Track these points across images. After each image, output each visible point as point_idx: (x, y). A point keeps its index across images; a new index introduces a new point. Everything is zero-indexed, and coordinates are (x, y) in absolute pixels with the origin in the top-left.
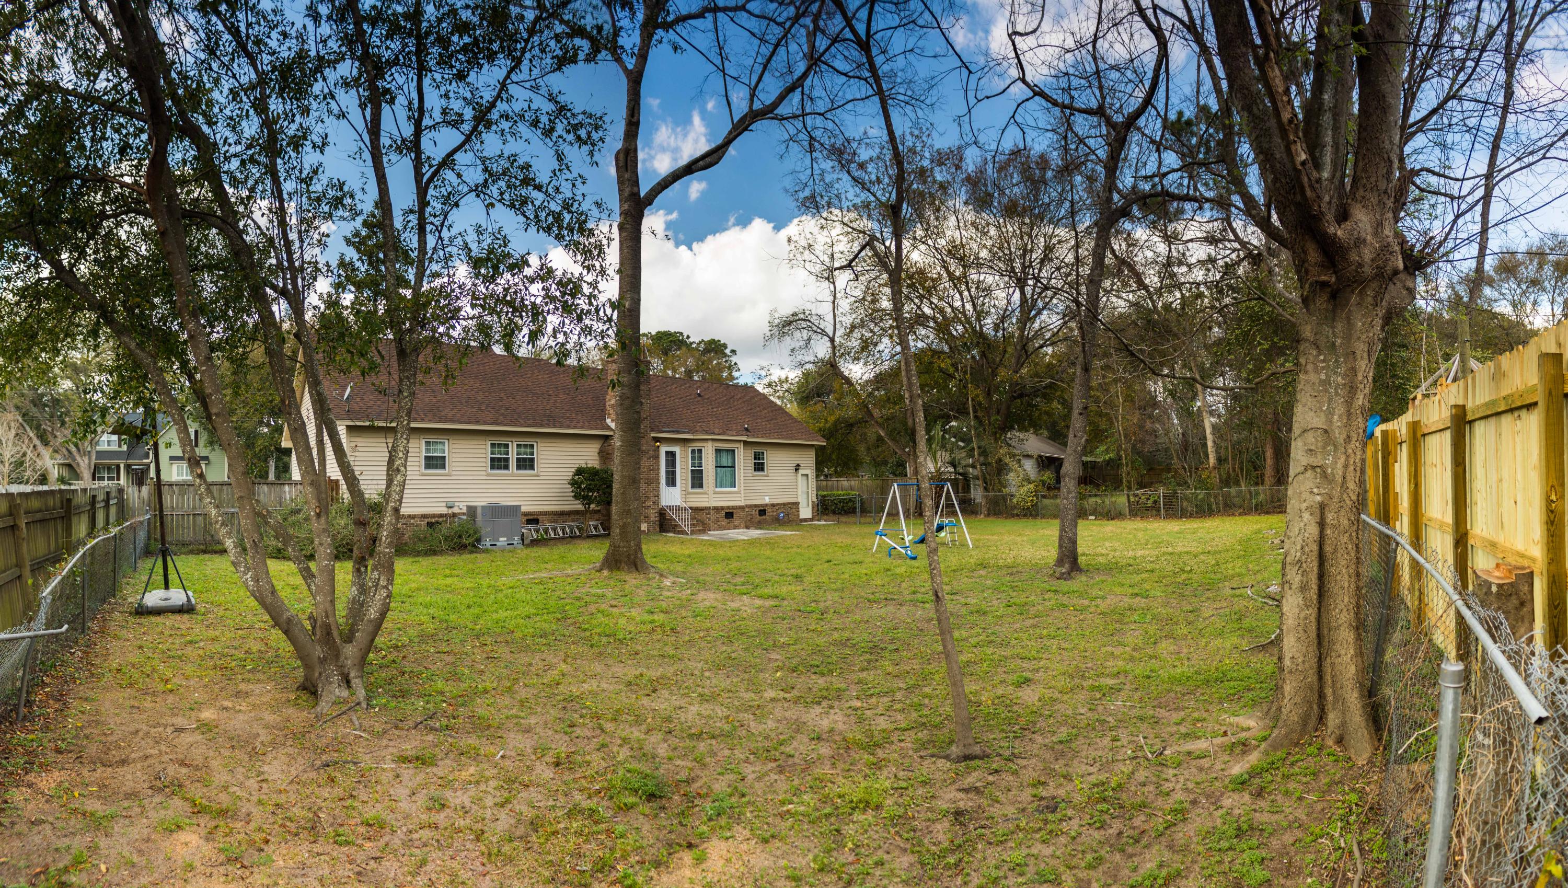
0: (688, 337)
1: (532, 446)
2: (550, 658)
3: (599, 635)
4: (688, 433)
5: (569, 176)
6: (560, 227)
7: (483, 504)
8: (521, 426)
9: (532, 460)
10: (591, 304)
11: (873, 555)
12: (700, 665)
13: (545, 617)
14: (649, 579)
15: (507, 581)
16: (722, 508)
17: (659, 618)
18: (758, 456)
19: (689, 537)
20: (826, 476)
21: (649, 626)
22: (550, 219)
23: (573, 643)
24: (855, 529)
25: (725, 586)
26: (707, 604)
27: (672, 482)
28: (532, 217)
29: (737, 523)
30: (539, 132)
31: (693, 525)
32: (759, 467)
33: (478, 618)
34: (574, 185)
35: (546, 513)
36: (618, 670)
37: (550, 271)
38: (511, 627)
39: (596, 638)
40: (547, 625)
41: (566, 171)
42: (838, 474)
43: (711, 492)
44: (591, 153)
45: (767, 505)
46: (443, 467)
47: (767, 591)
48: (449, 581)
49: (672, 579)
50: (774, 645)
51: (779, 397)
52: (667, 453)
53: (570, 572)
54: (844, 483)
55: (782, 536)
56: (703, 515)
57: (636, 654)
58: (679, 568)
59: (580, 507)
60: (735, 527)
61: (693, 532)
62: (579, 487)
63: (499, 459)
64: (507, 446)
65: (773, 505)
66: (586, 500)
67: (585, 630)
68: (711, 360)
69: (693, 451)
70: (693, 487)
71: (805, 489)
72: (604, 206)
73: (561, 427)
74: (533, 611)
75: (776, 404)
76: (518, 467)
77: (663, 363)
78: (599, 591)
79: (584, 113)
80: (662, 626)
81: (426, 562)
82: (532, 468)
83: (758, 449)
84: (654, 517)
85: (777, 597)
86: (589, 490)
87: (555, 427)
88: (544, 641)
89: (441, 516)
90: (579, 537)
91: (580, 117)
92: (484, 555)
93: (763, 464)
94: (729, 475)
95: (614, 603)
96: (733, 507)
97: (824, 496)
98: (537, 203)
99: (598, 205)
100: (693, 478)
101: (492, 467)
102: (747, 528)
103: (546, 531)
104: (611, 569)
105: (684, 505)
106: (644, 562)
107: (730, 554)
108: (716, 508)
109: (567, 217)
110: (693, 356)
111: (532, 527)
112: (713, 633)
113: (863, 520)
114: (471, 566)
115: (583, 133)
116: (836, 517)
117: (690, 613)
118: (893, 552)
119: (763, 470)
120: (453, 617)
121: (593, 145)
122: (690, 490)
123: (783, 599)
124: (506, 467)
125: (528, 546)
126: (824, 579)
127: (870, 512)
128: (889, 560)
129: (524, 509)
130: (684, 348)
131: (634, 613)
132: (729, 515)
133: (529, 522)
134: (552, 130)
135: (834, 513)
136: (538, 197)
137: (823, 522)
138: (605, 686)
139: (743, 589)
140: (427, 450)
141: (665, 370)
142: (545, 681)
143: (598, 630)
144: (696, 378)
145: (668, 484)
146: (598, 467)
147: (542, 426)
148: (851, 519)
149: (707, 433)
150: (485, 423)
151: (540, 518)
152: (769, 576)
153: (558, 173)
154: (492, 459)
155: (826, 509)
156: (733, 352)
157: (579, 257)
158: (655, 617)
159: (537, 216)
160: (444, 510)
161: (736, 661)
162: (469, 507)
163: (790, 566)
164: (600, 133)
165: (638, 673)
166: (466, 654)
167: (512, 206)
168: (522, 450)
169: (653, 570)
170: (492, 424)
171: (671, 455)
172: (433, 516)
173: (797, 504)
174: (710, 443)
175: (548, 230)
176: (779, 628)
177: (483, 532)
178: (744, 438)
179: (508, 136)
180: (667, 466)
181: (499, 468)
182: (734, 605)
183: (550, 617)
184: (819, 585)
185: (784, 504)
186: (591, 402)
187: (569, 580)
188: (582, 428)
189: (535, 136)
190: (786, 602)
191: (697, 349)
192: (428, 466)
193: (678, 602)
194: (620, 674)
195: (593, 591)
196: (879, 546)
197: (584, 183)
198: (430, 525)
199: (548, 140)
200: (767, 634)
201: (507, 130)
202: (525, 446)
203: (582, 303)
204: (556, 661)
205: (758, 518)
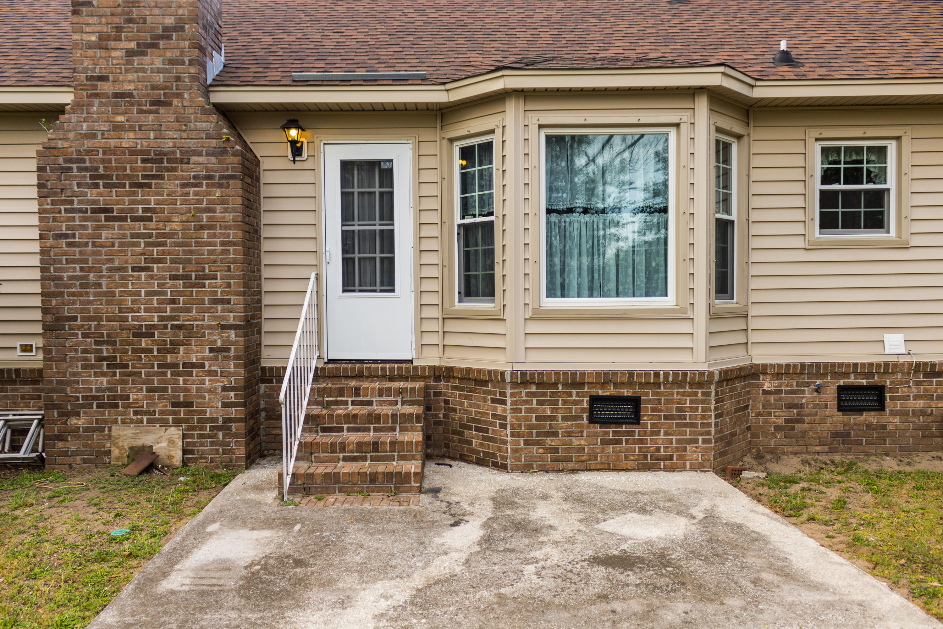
4: (424, 81)
43: (512, 314)
52: (350, 167)
70: (466, 291)
96: (636, 377)
100: (467, 259)
108: (533, 381)
122: (455, 303)
132: (616, 407)
174: (512, 114)
178: (709, 80)
205: (836, 420)
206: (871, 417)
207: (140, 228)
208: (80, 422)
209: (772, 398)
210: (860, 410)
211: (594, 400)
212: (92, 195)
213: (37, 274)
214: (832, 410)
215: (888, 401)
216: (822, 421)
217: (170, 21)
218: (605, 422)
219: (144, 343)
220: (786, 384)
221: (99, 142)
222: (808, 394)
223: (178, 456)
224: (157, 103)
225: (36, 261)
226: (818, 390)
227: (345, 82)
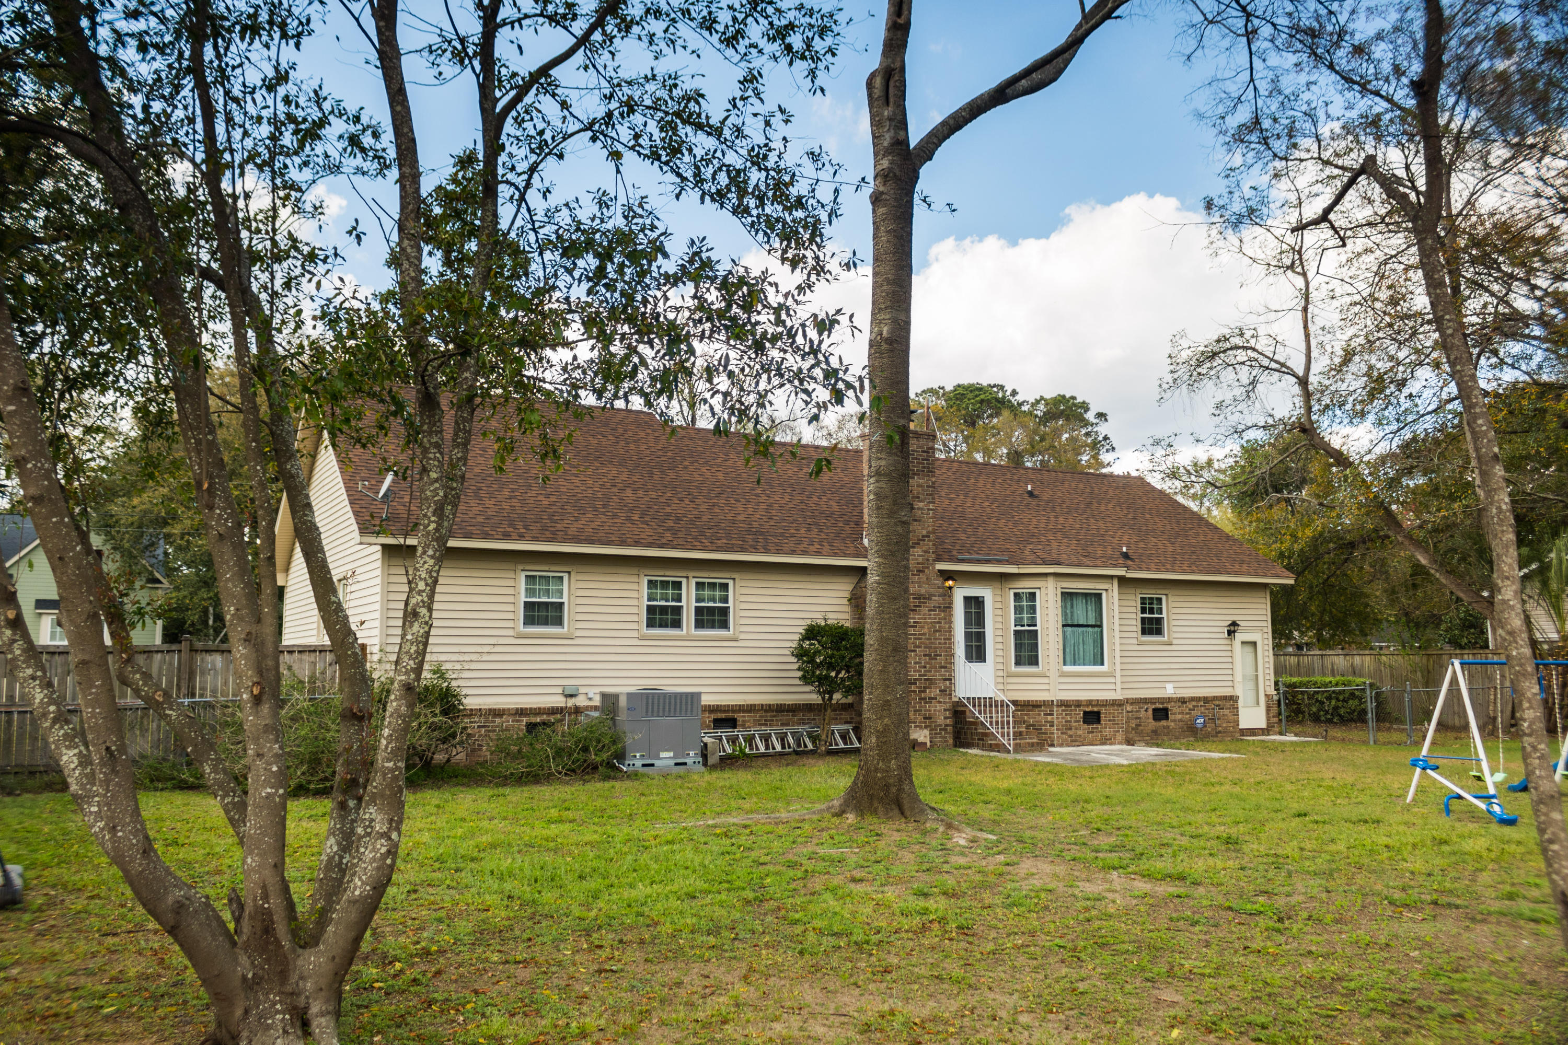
0: (1014, 393)
1: (725, 587)
2: (718, 973)
3: (821, 932)
4: (1008, 562)
5: (758, 107)
6: (742, 193)
7: (631, 690)
8: (704, 549)
9: (725, 612)
10: (779, 322)
11: (1407, 808)
12: (1011, 1001)
13: (723, 896)
14: (925, 833)
15: (663, 830)
16: (1078, 704)
17: (938, 905)
18: (1150, 607)
19: (1010, 757)
20: (1299, 647)
21: (916, 921)
22: (723, 179)
23: (767, 946)
24: (1364, 755)
25: (1075, 851)
26: (1036, 883)
27: (976, 652)
28: (689, 174)
29: (1108, 732)
30: (715, 38)
31: (1018, 735)
32: (1152, 627)
33: (595, 897)
34: (768, 123)
35: (750, 709)
36: (850, 1001)
37: (708, 264)
38: (654, 914)
39: (811, 937)
40: (723, 912)
41: (753, 100)
42: (1324, 644)
43: (1053, 673)
44: (812, 74)
45: (1170, 700)
46: (559, 622)
47: (1160, 865)
48: (554, 829)
49: (969, 832)
50: (1170, 973)
51: (1194, 497)
52: (967, 599)
53: (783, 815)
54: (1338, 660)
55: (1200, 761)
56: (1039, 717)
57: (887, 971)
58: (987, 813)
59: (815, 698)
60: (1104, 741)
61: (1018, 748)
62: (812, 661)
63: (664, 610)
64: (678, 585)
65: (1183, 701)
66: (826, 685)
67: (796, 922)
68: (1057, 433)
69: (1016, 595)
70: (1018, 663)
71: (1250, 671)
72: (825, 159)
73: (778, 552)
74: (701, 885)
75: (1186, 509)
76: (699, 624)
77: (966, 439)
78: (834, 852)
79: (800, 7)
80: (942, 920)
81: (516, 796)
82: (724, 625)
83: (1151, 593)
84: (942, 717)
85: (1182, 878)
86: (831, 667)
87: (767, 551)
88: (712, 940)
89: (553, 711)
90: (813, 752)
91: (791, 15)
92: (628, 783)
93: (1159, 621)
94: (1090, 640)
95: (858, 874)
96: (1098, 703)
97: (1292, 686)
98: (699, 152)
99: (814, 156)
100: (1018, 647)
101: (651, 624)
102: (1130, 742)
103: (750, 740)
104: (861, 812)
105: (1001, 697)
106: (915, 799)
107: (1089, 790)
108: (1064, 704)
109: (755, 176)
110: (1024, 426)
111: (724, 733)
112: (1043, 939)
113: (1382, 736)
114: (599, 803)
115: (796, 41)
116: (1319, 729)
117: (998, 900)
118: (1455, 805)
119: (1159, 632)
120: (548, 896)
121: (816, 59)
122: (1013, 668)
123: (1196, 884)
124: (677, 624)
125: (714, 767)
126: (1290, 849)
127: (1399, 721)
128: (1445, 822)
129: (706, 700)
130: (1006, 413)
131: (890, 894)
132: (1092, 716)
133: (718, 723)
134: (739, 34)
135: (1316, 719)
136: (703, 143)
137: (1291, 738)
138: (820, 1030)
139: (1113, 858)
140: (530, 592)
141: (970, 452)
142: (701, 1015)
143: (818, 924)
144: (1029, 464)
145: (969, 658)
146: (847, 624)
147: (743, 550)
148: (1355, 733)
149: (1045, 563)
150: (637, 544)
151: (739, 717)
152: (1168, 836)
153: (740, 104)
154: (651, 610)
155: (1299, 711)
156: (1101, 416)
157: (776, 243)
158: (931, 904)
159: (697, 174)
160: (558, 701)
161: (1087, 998)
162: (604, 696)
163: (1214, 819)
164: (829, 41)
165: (886, 1007)
166: (560, 964)
167: (654, 156)
168: (706, 593)
169: (932, 815)
170: (650, 545)
171: (975, 606)
172: (538, 712)
173: (1232, 700)
174: (1051, 582)
175: (719, 197)
176: (1182, 939)
177: (629, 741)
178: (1121, 572)
179: (663, 45)
180: (968, 623)
181: (663, 625)
182: (1092, 889)
183: (733, 898)
184: (1277, 862)
185: (1206, 700)
186: (836, 508)
187: (781, 829)
188: (818, 553)
189: (707, 45)
190: (1201, 890)
191: (1030, 413)
192: (529, 620)
193: (978, 877)
194: (850, 1010)
195: (822, 851)
196: (1421, 790)
197: (787, 122)
198: (531, 727)
199: (730, 52)
200: (1156, 951)
201: (660, 34)
202: (712, 586)
203: (764, 318)
204: (730, 978)
205: (1153, 724)
206: (1164, 723)
209: (1130, 714)
210: (1161, 720)
214: (1151, 720)
215: (1170, 716)
216: (1149, 724)
217: (925, 533)
218: (1089, 723)
219: (913, 687)
220: (1135, 708)
222: (1143, 713)
223: (928, 743)
224: (919, 571)
226: (1145, 710)
227: (979, 561)
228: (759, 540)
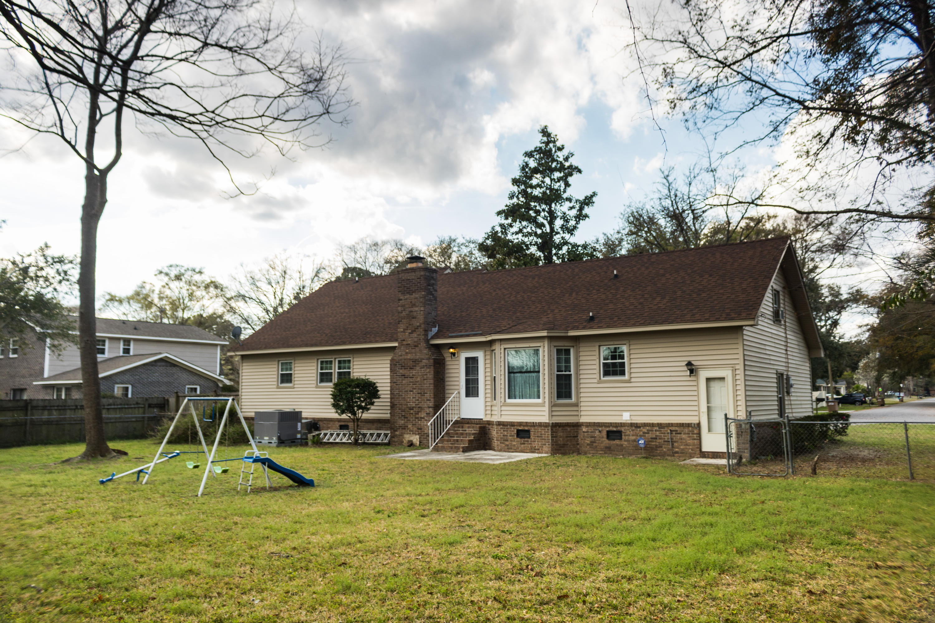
1: (349, 361)
9: (349, 373)
16: (512, 424)
18: (613, 355)
27: (472, 391)
32: (614, 370)
43: (498, 404)
45: (622, 425)
46: (291, 381)
52: (467, 359)
64: (332, 362)
83: (614, 345)
93: (622, 365)
101: (322, 381)
108: (503, 424)
119: (622, 373)
124: (331, 380)
132: (524, 433)
133: (342, 427)
140: (283, 369)
145: (468, 394)
151: (350, 424)
154: (322, 374)
168: (342, 365)
171: (472, 363)
173: (696, 427)
180: (467, 373)
185: (660, 426)
192: (283, 381)
202: (345, 361)
205: (606, 442)
206: (617, 442)
207: (411, 380)
208: (397, 433)
209: (586, 434)
210: (614, 440)
211: (518, 431)
212: (401, 371)
213: (389, 392)
214: (605, 439)
215: (623, 437)
216: (602, 442)
217: (418, 324)
218: (521, 438)
219: (412, 411)
220: (590, 429)
221: (403, 357)
222: (597, 433)
223: (418, 443)
224: (415, 346)
225: (389, 388)
226: (600, 432)
227: (462, 336)
228: (365, 337)
